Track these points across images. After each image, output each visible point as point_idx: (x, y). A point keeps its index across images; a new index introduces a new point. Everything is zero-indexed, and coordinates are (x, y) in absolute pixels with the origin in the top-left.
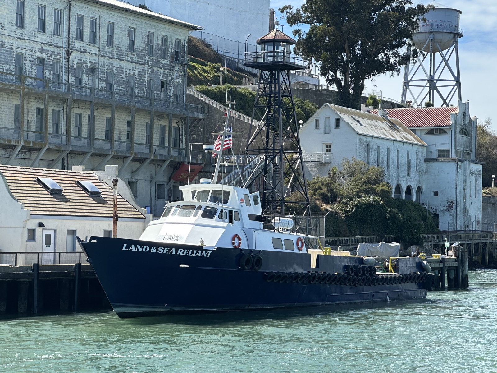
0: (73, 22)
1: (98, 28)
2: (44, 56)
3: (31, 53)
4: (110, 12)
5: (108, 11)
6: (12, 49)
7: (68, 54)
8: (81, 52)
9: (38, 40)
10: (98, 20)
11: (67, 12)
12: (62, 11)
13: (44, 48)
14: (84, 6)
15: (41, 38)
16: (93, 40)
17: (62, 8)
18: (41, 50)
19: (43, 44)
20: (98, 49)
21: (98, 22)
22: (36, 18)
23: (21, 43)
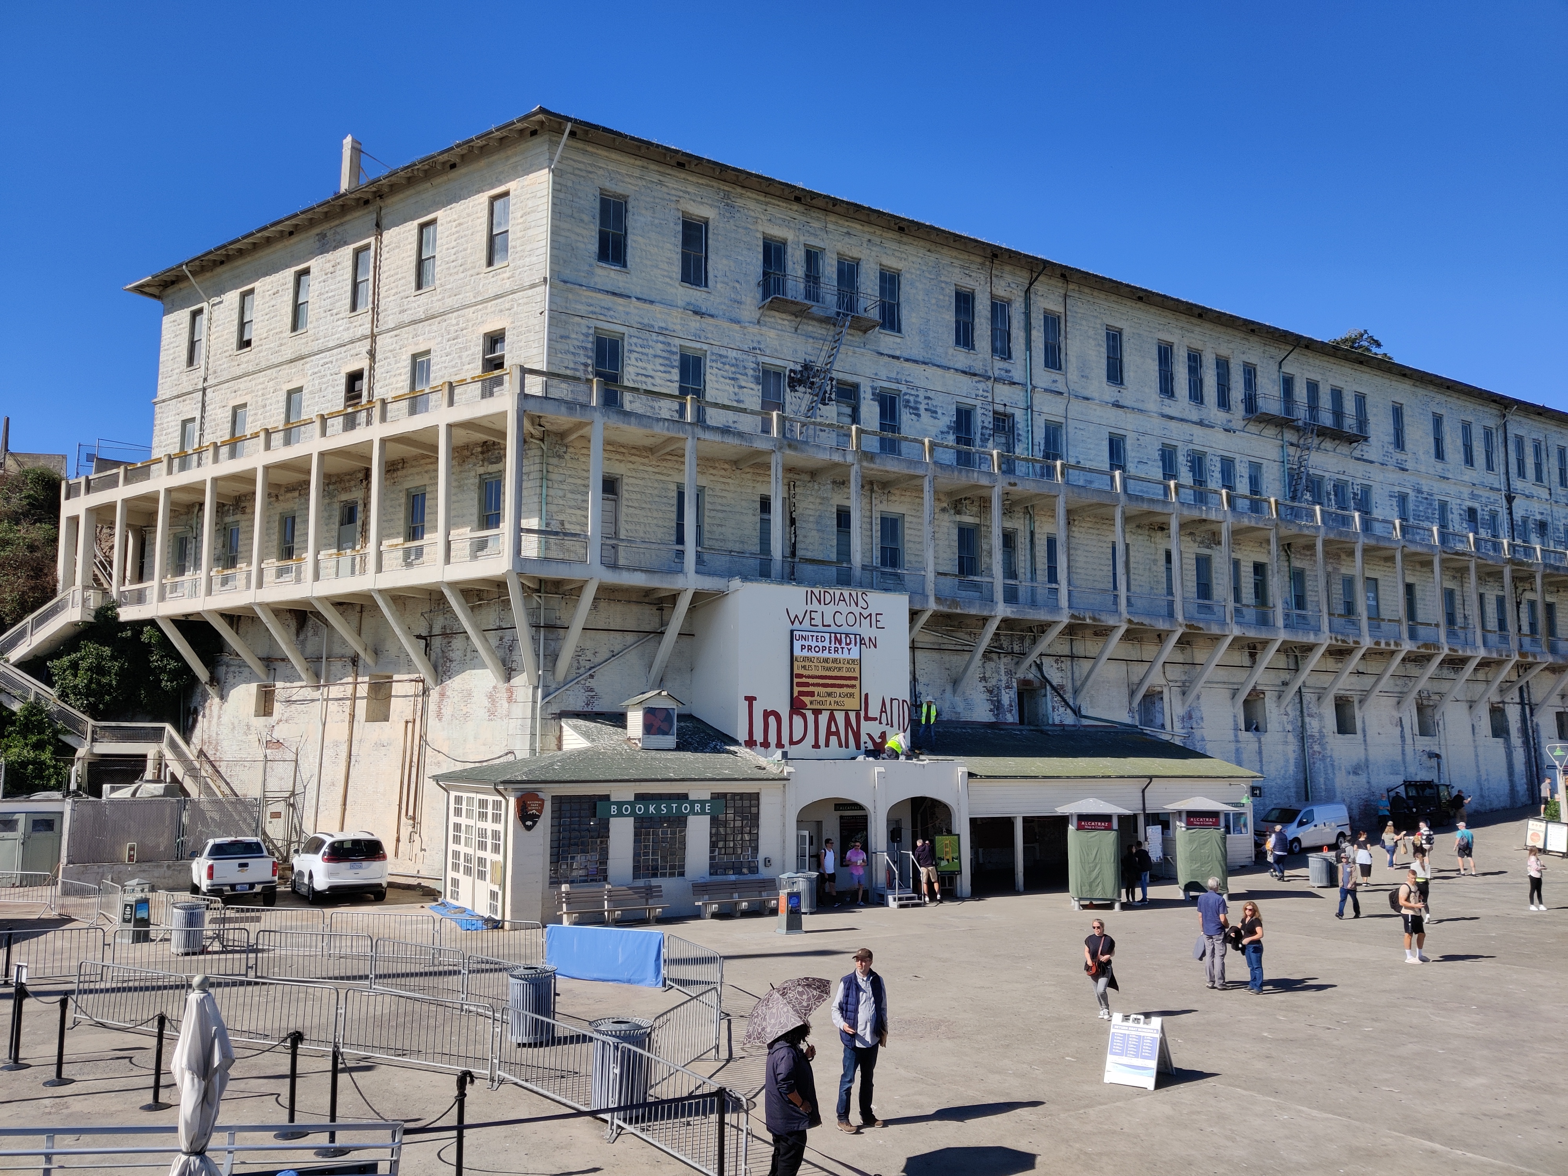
0: (1512, 447)
1: (1544, 455)
2: (1476, 505)
3: (1459, 501)
4: (1559, 429)
5: (1555, 429)
6: (1431, 495)
7: (1510, 499)
8: (1527, 497)
9: (1466, 478)
10: (1543, 443)
11: (1501, 432)
12: (1494, 431)
13: (1475, 492)
14: (1524, 420)
15: (1469, 475)
16: (1539, 478)
17: (1493, 426)
18: (1473, 496)
19: (1474, 485)
20: (1547, 491)
21: (1543, 447)
22: (1459, 442)
23: (1444, 486)
